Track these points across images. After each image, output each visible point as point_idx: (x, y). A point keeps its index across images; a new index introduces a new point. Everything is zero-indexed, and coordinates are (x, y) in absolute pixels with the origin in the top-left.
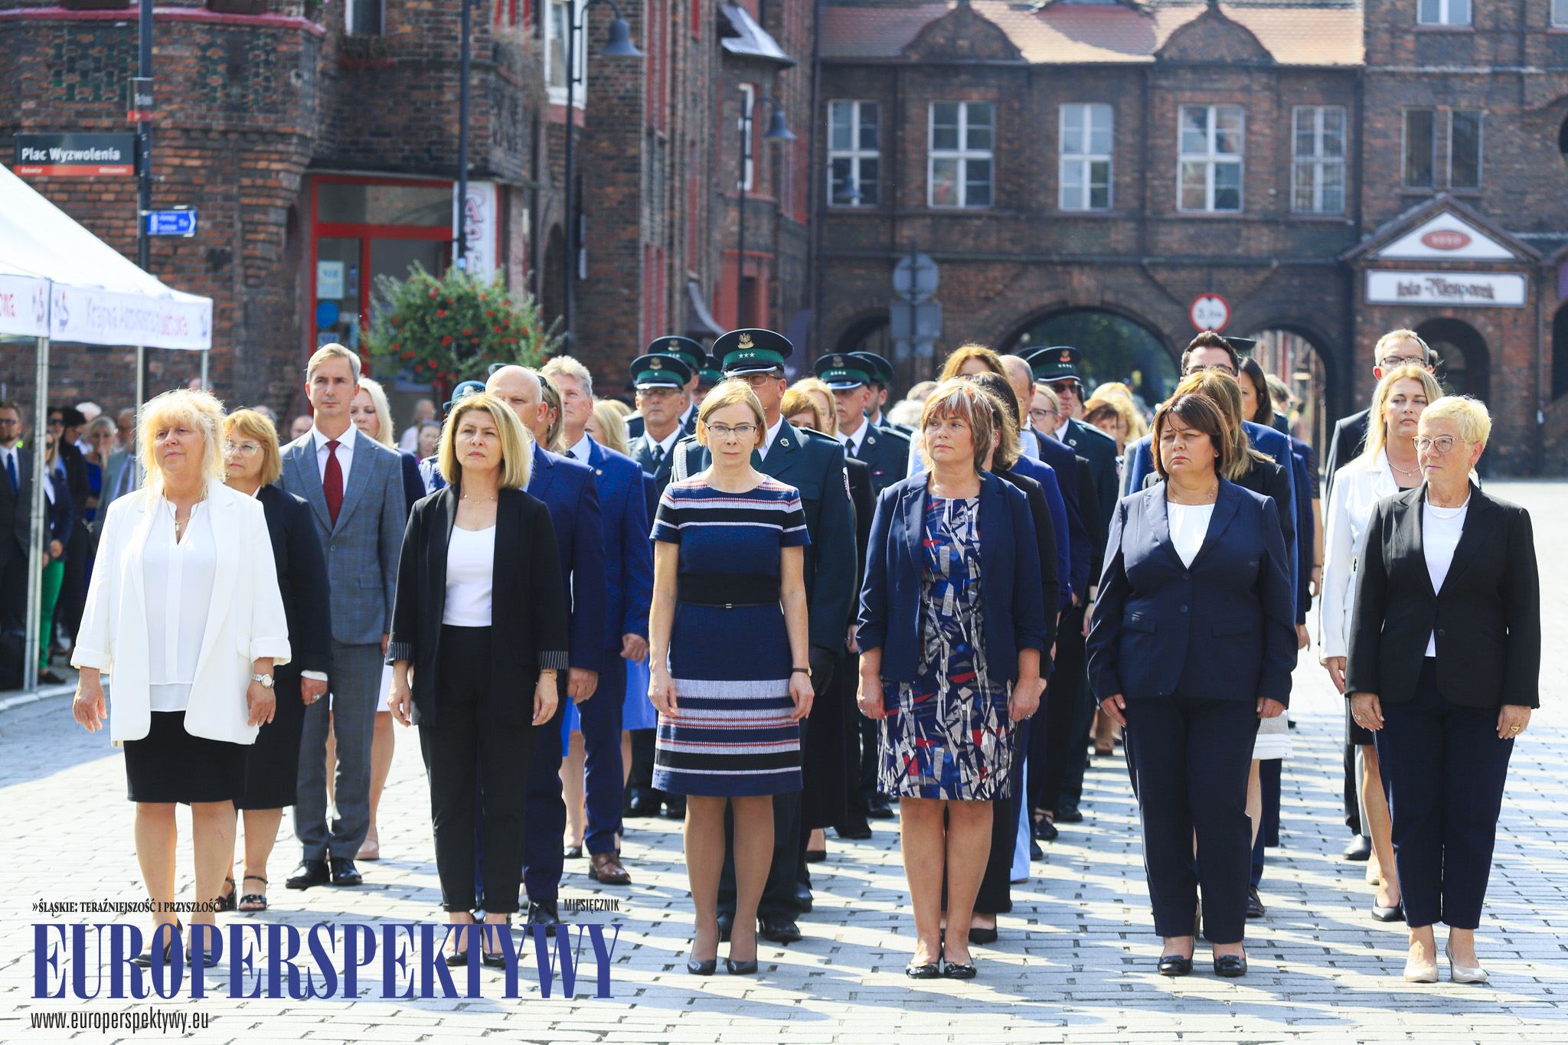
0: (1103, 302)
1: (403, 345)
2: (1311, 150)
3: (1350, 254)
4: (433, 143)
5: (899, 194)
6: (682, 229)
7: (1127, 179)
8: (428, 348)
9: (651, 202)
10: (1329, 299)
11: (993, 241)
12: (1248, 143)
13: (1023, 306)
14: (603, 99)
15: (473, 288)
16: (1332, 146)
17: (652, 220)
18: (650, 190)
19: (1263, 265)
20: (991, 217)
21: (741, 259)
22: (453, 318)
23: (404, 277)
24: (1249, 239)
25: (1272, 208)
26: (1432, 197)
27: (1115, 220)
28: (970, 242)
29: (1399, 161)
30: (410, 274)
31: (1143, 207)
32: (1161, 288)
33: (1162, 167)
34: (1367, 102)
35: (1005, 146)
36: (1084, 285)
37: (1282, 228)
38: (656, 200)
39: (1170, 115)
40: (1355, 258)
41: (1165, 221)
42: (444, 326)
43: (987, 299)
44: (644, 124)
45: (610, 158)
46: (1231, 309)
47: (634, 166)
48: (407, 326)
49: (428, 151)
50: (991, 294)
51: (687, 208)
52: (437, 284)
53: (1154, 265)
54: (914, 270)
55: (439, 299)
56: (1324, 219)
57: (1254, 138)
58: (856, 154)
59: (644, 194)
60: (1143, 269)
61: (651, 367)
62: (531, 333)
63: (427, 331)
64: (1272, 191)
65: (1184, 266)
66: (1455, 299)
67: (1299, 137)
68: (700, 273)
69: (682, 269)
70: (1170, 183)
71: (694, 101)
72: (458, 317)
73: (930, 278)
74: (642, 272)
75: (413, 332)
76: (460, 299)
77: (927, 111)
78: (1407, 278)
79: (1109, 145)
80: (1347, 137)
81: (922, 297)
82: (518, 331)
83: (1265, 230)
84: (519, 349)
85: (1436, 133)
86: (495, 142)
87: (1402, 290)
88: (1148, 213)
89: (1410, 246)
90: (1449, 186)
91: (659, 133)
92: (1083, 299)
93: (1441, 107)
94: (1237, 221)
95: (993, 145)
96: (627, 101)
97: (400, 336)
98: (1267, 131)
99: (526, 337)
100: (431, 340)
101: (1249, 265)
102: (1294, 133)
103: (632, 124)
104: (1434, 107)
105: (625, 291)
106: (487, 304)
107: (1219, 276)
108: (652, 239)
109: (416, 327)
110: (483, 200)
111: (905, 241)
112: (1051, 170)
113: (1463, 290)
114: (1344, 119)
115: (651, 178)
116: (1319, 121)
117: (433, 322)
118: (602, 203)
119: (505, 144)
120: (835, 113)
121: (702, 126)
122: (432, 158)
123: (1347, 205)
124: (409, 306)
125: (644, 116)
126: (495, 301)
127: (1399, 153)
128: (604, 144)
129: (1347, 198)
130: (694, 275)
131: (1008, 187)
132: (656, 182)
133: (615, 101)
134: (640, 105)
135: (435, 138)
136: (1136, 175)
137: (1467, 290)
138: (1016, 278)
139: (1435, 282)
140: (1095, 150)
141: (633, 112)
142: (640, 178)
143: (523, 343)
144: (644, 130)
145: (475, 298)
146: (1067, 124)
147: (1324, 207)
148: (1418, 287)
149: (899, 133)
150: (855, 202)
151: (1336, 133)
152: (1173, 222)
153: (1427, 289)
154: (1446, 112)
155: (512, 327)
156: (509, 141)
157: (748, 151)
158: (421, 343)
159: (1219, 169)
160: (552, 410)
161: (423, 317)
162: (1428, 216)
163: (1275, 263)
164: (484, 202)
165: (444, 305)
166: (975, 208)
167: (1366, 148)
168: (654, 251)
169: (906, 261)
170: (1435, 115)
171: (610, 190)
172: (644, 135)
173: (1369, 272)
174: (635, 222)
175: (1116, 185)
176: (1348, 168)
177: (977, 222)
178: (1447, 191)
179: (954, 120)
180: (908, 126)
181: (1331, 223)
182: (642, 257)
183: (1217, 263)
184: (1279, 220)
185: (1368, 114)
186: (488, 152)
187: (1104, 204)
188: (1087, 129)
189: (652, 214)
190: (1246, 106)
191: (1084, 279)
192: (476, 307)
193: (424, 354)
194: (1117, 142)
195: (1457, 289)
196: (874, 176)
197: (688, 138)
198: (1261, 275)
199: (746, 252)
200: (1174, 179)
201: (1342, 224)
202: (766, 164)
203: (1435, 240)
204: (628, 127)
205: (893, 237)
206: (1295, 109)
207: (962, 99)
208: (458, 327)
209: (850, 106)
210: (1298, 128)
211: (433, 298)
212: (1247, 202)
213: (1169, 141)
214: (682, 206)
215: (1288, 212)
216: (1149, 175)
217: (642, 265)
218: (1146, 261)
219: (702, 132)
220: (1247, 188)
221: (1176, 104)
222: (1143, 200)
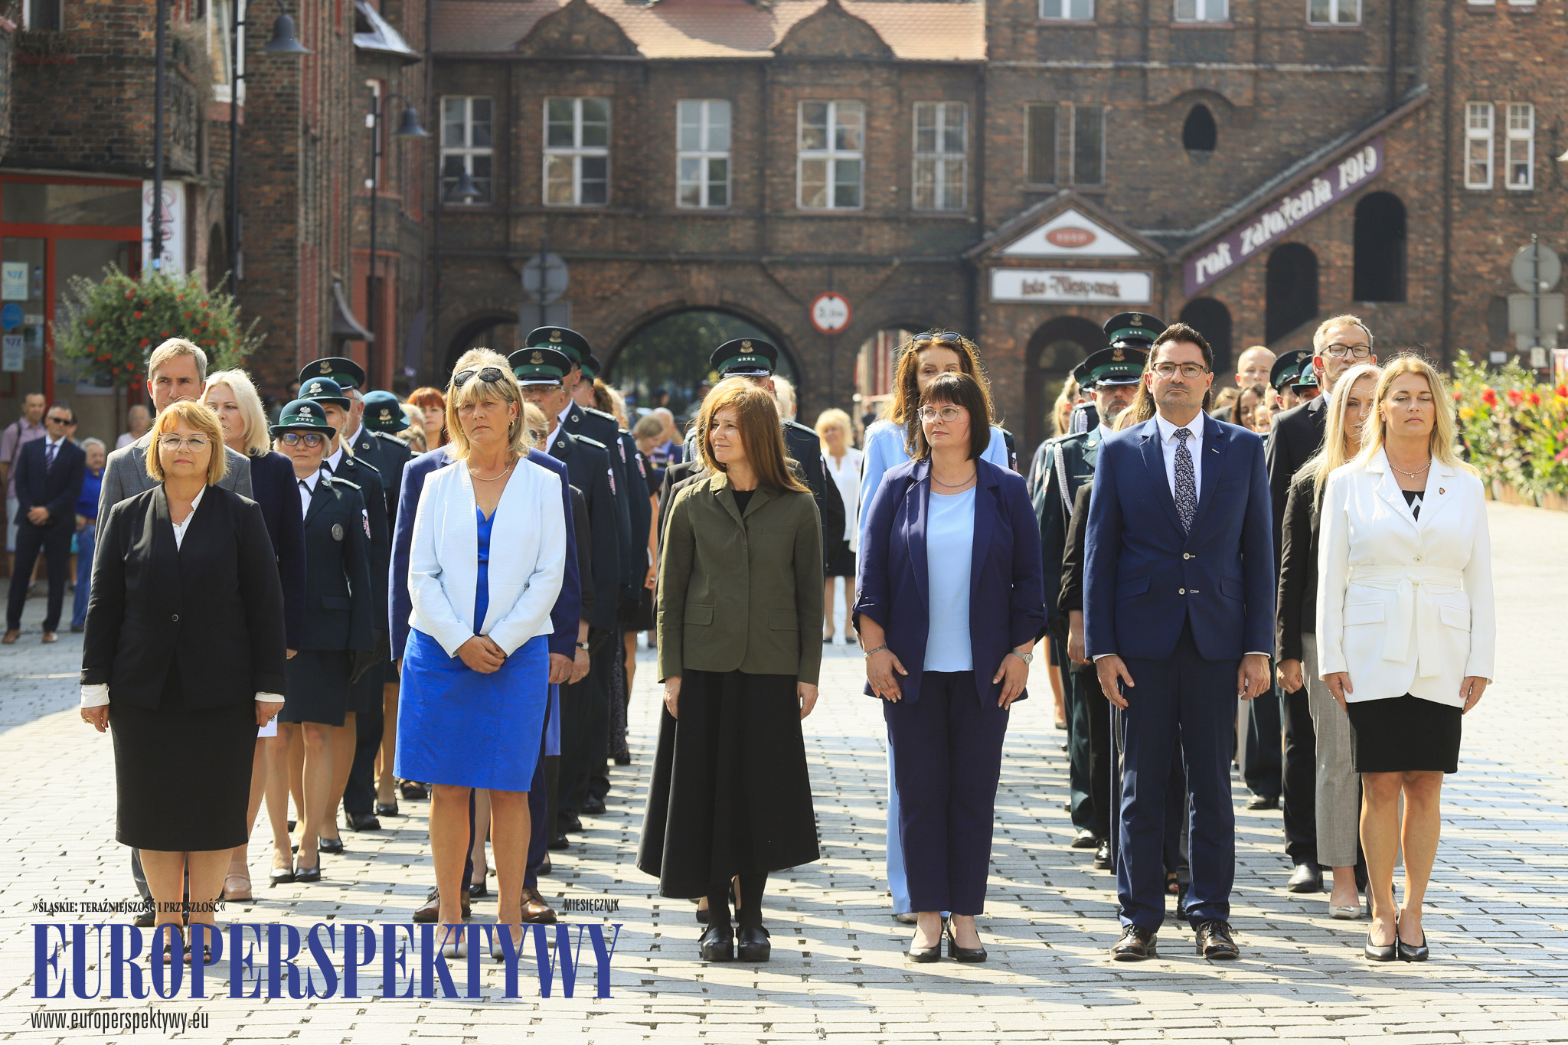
0: (722, 301)
1: (99, 347)
2: (931, 146)
3: (973, 252)
4: (115, 141)
5: (513, 192)
6: (328, 228)
7: (746, 176)
8: (125, 350)
9: (306, 201)
10: (952, 297)
11: (610, 239)
12: (869, 140)
13: (639, 305)
14: (259, 96)
15: (171, 288)
16: (952, 143)
17: (307, 220)
18: (306, 189)
19: (884, 262)
20: (608, 216)
21: (372, 258)
22: (150, 320)
23: (98, 278)
24: (869, 237)
25: (893, 205)
26: (1055, 194)
27: (733, 218)
28: (586, 241)
29: (1022, 157)
30: (105, 275)
31: (762, 205)
32: (781, 287)
33: (782, 164)
34: (989, 98)
35: (621, 142)
36: (702, 283)
37: (904, 225)
38: (310, 199)
39: (789, 111)
40: (979, 256)
41: (784, 219)
42: (142, 328)
43: (604, 299)
44: (301, 121)
45: (267, 156)
46: (852, 309)
47: (290, 165)
48: (103, 328)
49: (109, 149)
50: (608, 294)
51: (332, 207)
52: (134, 285)
53: (774, 264)
54: (543, 269)
55: (135, 300)
56: (946, 216)
57: (874, 134)
58: (469, 152)
59: (301, 192)
60: (763, 268)
61: (532, 361)
62: (231, 334)
63: (124, 333)
64: (894, 188)
65: (804, 265)
66: (1080, 297)
67: (920, 133)
68: (342, 273)
69: (328, 270)
70: (789, 180)
71: (337, 97)
72: (155, 318)
73: (560, 277)
74: (300, 272)
75: (108, 333)
76: (157, 300)
77: (541, 107)
78: (1031, 276)
79: (727, 141)
80: (969, 133)
81: (551, 297)
82: (216, 333)
83: (886, 228)
84: (218, 351)
85: (1059, 129)
86: (175, 140)
87: (1027, 288)
88: (767, 210)
89: (1034, 244)
90: (1072, 183)
91: (312, 131)
92: (701, 299)
93: (1063, 103)
94: (859, 219)
95: (609, 141)
96: (284, 98)
97: (96, 338)
98: (888, 127)
99: (225, 339)
100: (127, 342)
101: (869, 263)
102: (915, 128)
103: (289, 122)
104: (1057, 103)
105: (283, 292)
106: (185, 304)
107: (840, 274)
108: (307, 239)
109: (111, 329)
110: (174, 198)
111: (519, 240)
112: (668, 166)
113: (1089, 288)
114: (966, 115)
115: (306, 176)
116: (941, 117)
117: (130, 324)
118: (259, 202)
119: (182, 142)
120: (448, 110)
121: (344, 123)
122: (113, 157)
123: (969, 201)
124: (105, 307)
125: (301, 113)
126: (194, 303)
127: (1022, 149)
128: (261, 142)
129: (969, 195)
130: (338, 275)
131: (625, 184)
132: (310, 180)
133: (272, 98)
134: (298, 102)
135: (116, 136)
136: (756, 172)
137: (1092, 288)
138: (633, 277)
139: (1060, 280)
140: (712, 147)
141: (289, 109)
142: (297, 176)
143: (222, 344)
144: (300, 127)
145: (172, 299)
146: (684, 121)
147: (946, 205)
148: (1043, 285)
149: (513, 130)
150: (469, 201)
151: (958, 129)
152: (793, 219)
153: (1052, 286)
154: (1068, 108)
155: (211, 329)
156: (185, 139)
157: (378, 150)
158: (118, 345)
159: (840, 164)
160: (513, 405)
161: (119, 318)
162: (1053, 213)
163: (897, 262)
164: (173, 202)
165: (141, 306)
166: (592, 206)
167: (988, 144)
168: (308, 250)
169: (535, 261)
170: (1058, 111)
171: (267, 188)
172: (300, 133)
173: (993, 270)
174: (293, 221)
175: (735, 182)
176: (969, 164)
177: (594, 221)
178: (1070, 188)
179: (570, 116)
180: (522, 123)
181: (953, 220)
182: (299, 258)
183: (838, 262)
184: (900, 217)
185: (990, 110)
186: (169, 151)
187: (723, 201)
188: (705, 125)
189: (306, 213)
190: (867, 102)
191: (703, 278)
192: (174, 308)
193: (121, 357)
194: (735, 139)
195: (1082, 287)
196: (487, 174)
197: (333, 135)
198: (883, 274)
199: (378, 252)
200: (794, 176)
201: (964, 222)
202: (392, 161)
203: (1060, 237)
204: (285, 125)
205: (507, 235)
206: (917, 105)
207: (577, 95)
208: (156, 329)
209: (463, 102)
210: (920, 124)
211: (129, 299)
212: (868, 199)
213: (788, 138)
214: (328, 204)
215: (909, 209)
216: (768, 172)
217: (299, 265)
218: (765, 259)
219: (344, 130)
220: (868, 186)
221: (796, 100)
222: (762, 198)
